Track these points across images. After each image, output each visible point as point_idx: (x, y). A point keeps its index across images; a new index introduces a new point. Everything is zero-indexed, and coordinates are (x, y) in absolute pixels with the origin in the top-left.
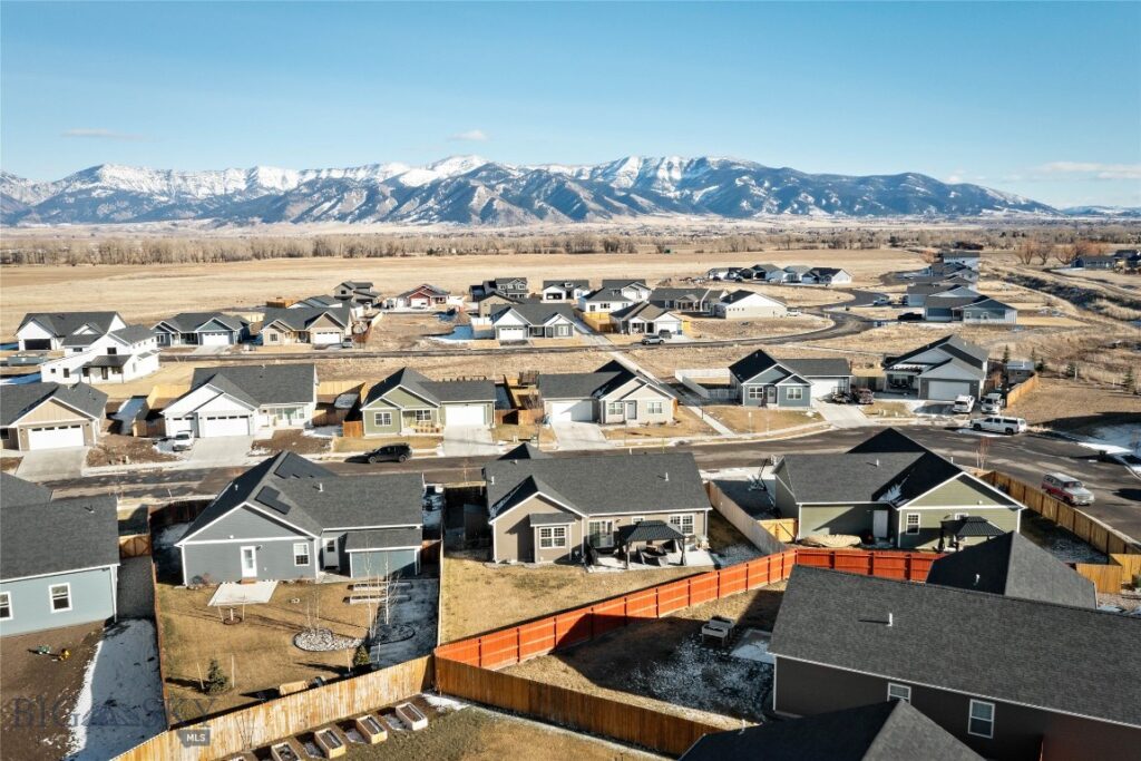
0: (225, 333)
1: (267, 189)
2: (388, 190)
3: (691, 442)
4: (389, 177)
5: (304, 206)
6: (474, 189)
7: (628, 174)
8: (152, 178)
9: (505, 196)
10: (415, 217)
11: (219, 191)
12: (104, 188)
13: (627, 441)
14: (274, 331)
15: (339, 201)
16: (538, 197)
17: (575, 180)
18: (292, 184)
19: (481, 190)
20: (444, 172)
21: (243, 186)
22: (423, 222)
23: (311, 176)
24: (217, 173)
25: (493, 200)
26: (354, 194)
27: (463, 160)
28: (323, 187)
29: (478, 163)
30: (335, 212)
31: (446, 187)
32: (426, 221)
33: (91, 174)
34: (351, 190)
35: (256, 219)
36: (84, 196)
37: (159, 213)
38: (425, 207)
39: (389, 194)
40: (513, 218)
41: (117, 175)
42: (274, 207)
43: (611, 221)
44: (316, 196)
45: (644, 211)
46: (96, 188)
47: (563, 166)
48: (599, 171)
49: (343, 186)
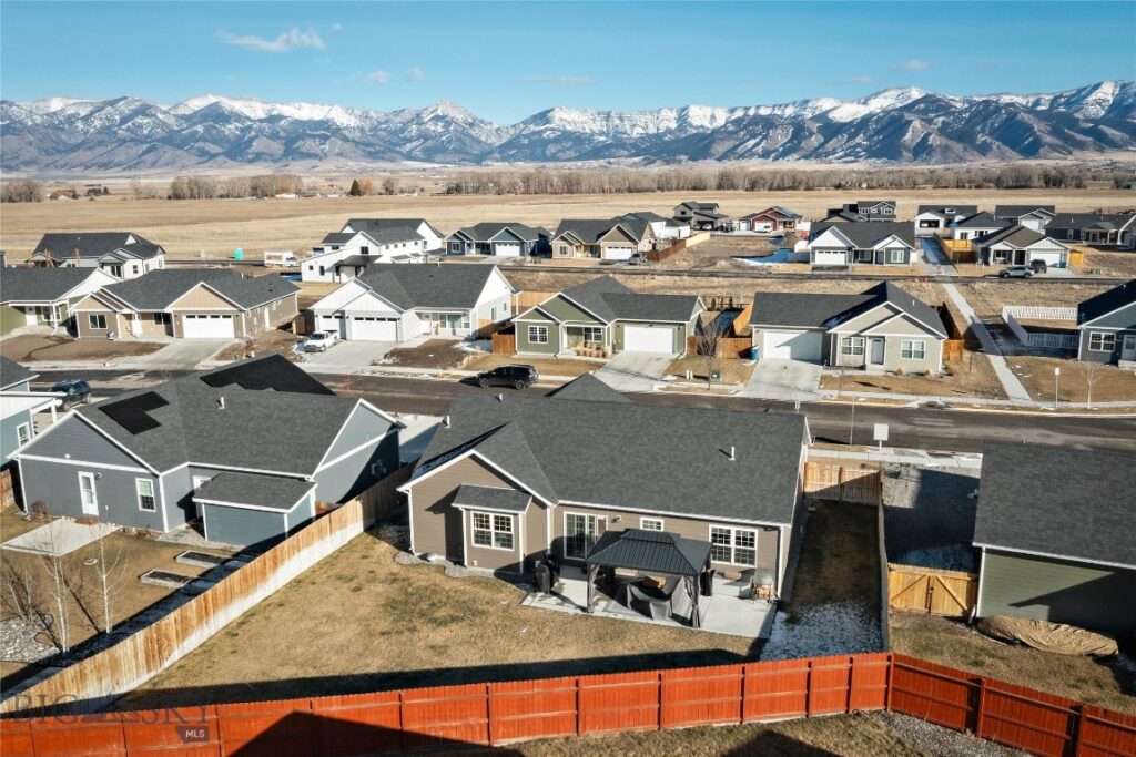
0: (517, 244)
1: (696, 128)
2: (815, 127)
3: (948, 405)
4: (817, 112)
5: (729, 144)
6: (909, 123)
7: (1099, 102)
8: (594, 120)
9: (943, 130)
10: (841, 154)
11: (652, 130)
12: (552, 129)
13: (844, 393)
14: (564, 244)
15: (765, 137)
16: (983, 131)
17: (1031, 110)
18: (720, 122)
19: (917, 124)
20: (877, 105)
21: (674, 125)
22: (848, 159)
23: (739, 114)
24: (651, 113)
25: (929, 134)
26: (779, 131)
27: (900, 92)
28: (749, 124)
29: (916, 94)
30: (759, 149)
31: (877, 122)
32: (853, 159)
33: (543, 117)
34: (777, 127)
35: (683, 157)
36: (537, 137)
37: (598, 152)
38: (852, 143)
39: (815, 130)
40: (950, 154)
41: (564, 117)
42: (701, 145)
43: (1070, 157)
44: (742, 133)
45: (1115, 145)
46: (547, 129)
47: (1018, 96)
48: (1063, 100)
49: (769, 123)
